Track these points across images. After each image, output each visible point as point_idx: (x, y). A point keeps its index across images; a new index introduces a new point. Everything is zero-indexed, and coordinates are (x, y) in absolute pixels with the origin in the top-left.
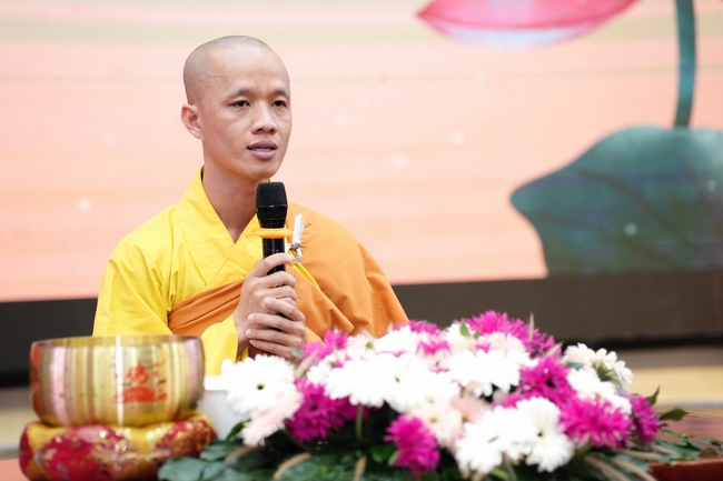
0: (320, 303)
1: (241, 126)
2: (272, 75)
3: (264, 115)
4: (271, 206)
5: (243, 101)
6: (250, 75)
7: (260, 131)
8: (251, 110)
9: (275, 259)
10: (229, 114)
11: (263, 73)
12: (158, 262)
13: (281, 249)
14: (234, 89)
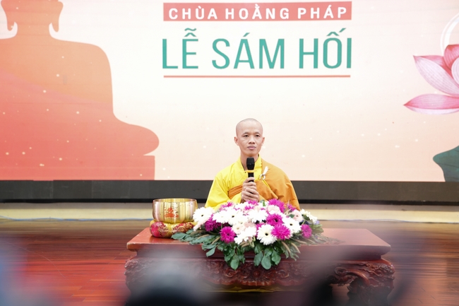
0: (268, 191)
1: (245, 141)
2: (255, 128)
3: (252, 139)
4: (250, 164)
5: (247, 135)
6: (249, 128)
7: (250, 143)
8: (248, 138)
9: (251, 178)
10: (243, 139)
11: (252, 128)
12: (225, 178)
13: (253, 176)
14: (244, 132)
